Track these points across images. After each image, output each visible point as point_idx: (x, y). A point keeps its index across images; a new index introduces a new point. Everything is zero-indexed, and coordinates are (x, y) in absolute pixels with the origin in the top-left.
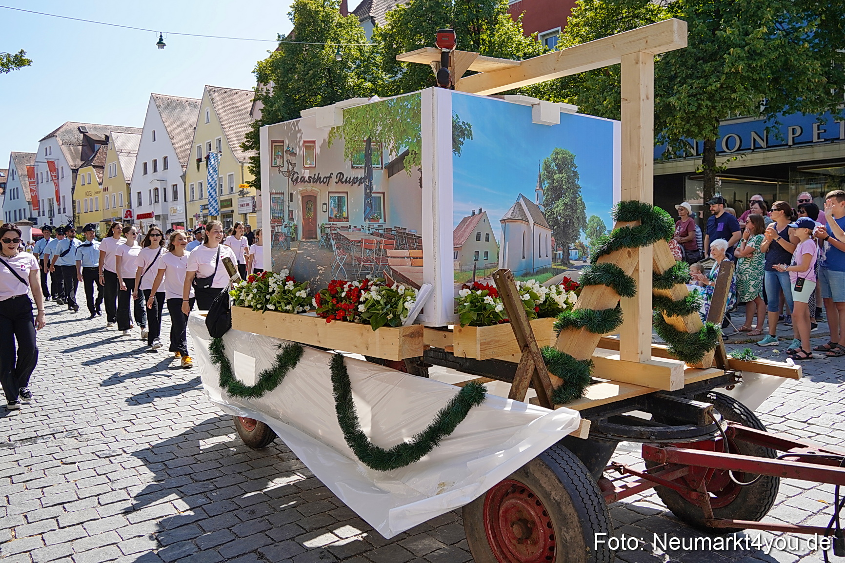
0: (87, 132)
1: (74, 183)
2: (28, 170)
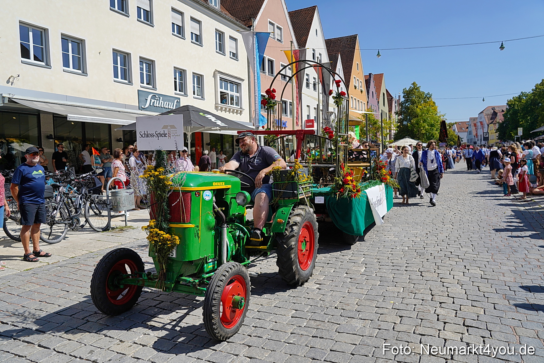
0: (495, 109)
1: (488, 129)
2: (474, 124)
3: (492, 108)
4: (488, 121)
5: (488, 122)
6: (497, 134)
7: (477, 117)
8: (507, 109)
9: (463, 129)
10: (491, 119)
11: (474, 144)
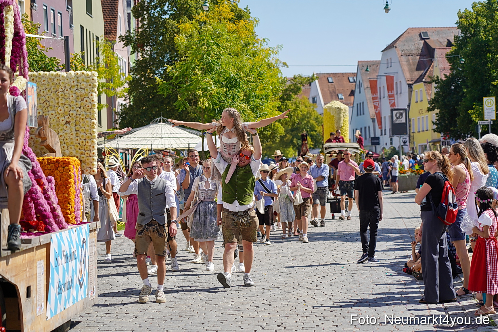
0: (428, 39)
1: (410, 100)
2: (371, 82)
3: (420, 35)
4: (411, 73)
5: (408, 77)
6: (433, 116)
7: (380, 60)
8: (456, 38)
9: (340, 96)
10: (418, 68)
11: (373, 144)
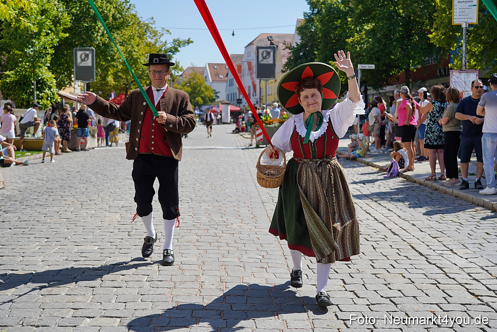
0: (273, 40)
2: (238, 66)
3: (268, 38)
9: (220, 76)
11: (238, 103)
